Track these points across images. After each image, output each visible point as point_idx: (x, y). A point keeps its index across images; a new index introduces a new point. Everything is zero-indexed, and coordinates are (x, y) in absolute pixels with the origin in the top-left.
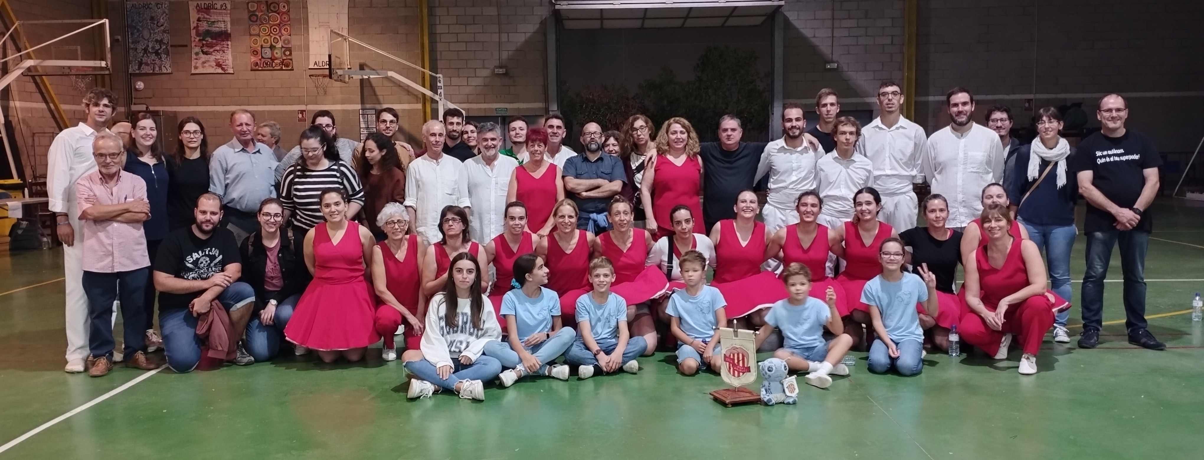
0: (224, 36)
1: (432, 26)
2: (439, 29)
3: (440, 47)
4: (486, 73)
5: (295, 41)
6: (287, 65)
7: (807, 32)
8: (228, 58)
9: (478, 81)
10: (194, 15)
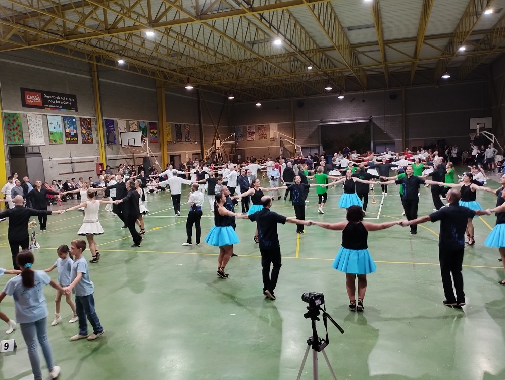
0: (253, 133)
1: (295, 128)
2: (296, 129)
3: (296, 133)
4: (306, 138)
5: (267, 133)
6: (265, 138)
7: (379, 125)
8: (254, 137)
9: (304, 140)
10: (248, 129)
